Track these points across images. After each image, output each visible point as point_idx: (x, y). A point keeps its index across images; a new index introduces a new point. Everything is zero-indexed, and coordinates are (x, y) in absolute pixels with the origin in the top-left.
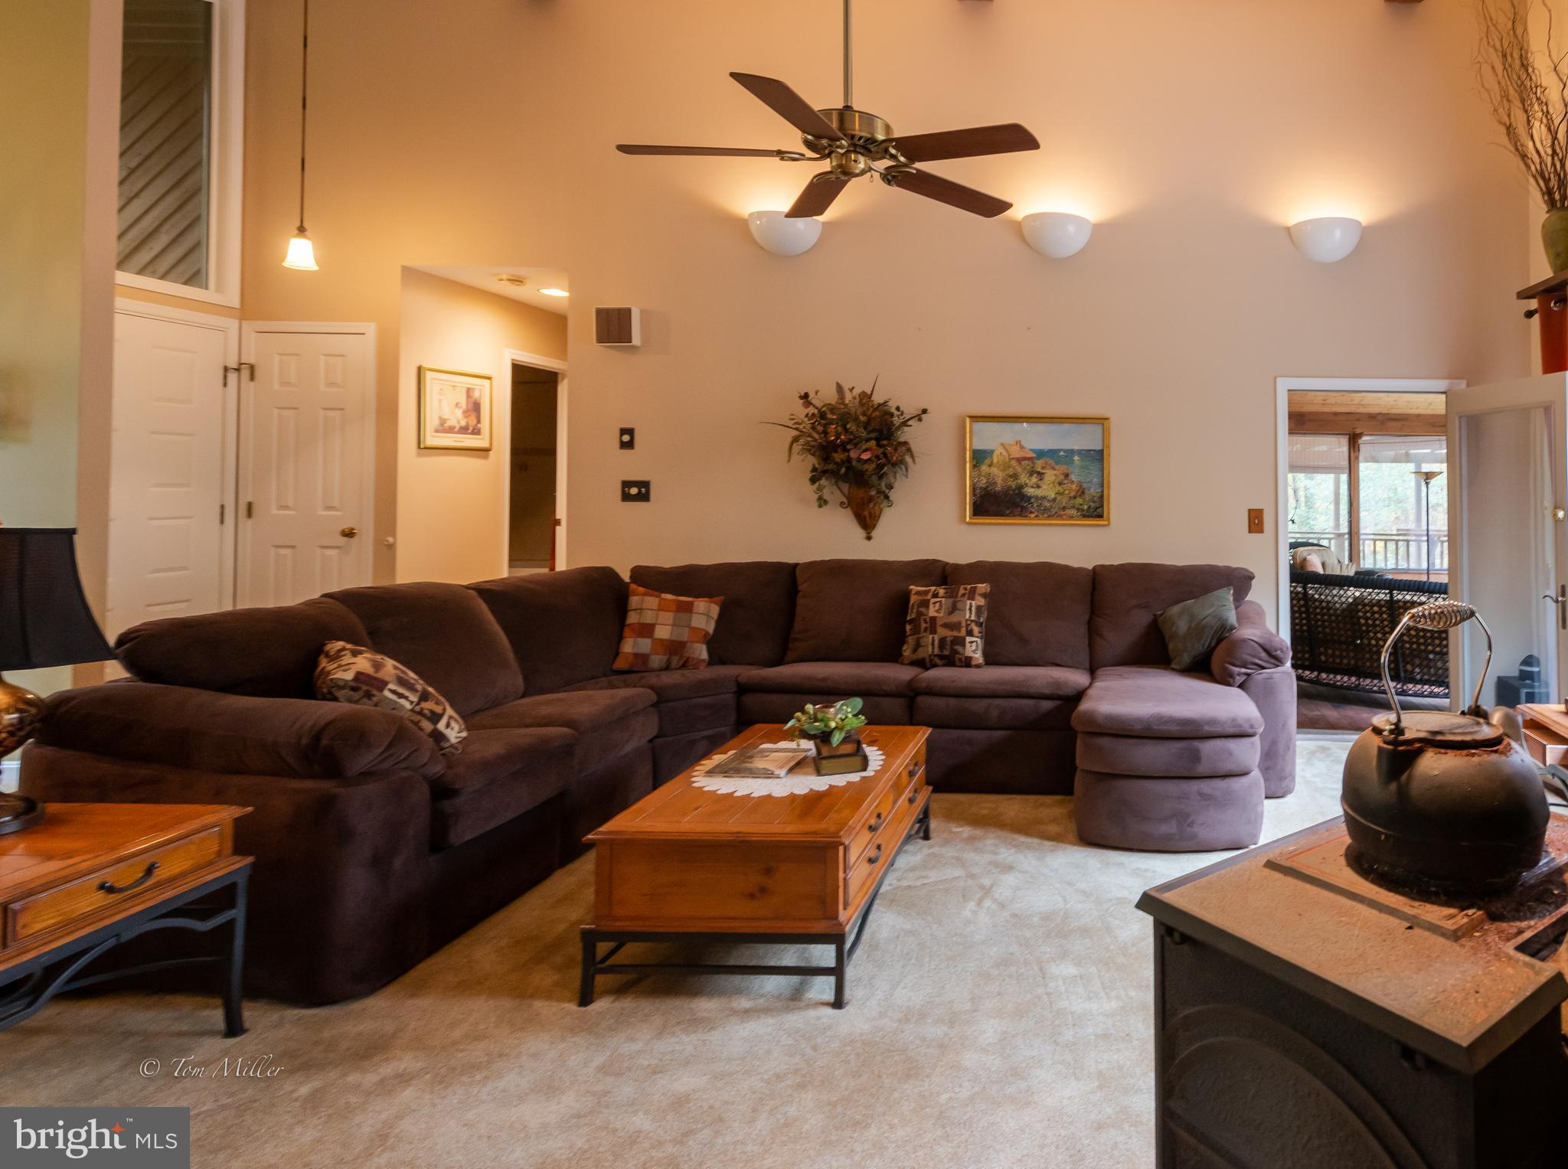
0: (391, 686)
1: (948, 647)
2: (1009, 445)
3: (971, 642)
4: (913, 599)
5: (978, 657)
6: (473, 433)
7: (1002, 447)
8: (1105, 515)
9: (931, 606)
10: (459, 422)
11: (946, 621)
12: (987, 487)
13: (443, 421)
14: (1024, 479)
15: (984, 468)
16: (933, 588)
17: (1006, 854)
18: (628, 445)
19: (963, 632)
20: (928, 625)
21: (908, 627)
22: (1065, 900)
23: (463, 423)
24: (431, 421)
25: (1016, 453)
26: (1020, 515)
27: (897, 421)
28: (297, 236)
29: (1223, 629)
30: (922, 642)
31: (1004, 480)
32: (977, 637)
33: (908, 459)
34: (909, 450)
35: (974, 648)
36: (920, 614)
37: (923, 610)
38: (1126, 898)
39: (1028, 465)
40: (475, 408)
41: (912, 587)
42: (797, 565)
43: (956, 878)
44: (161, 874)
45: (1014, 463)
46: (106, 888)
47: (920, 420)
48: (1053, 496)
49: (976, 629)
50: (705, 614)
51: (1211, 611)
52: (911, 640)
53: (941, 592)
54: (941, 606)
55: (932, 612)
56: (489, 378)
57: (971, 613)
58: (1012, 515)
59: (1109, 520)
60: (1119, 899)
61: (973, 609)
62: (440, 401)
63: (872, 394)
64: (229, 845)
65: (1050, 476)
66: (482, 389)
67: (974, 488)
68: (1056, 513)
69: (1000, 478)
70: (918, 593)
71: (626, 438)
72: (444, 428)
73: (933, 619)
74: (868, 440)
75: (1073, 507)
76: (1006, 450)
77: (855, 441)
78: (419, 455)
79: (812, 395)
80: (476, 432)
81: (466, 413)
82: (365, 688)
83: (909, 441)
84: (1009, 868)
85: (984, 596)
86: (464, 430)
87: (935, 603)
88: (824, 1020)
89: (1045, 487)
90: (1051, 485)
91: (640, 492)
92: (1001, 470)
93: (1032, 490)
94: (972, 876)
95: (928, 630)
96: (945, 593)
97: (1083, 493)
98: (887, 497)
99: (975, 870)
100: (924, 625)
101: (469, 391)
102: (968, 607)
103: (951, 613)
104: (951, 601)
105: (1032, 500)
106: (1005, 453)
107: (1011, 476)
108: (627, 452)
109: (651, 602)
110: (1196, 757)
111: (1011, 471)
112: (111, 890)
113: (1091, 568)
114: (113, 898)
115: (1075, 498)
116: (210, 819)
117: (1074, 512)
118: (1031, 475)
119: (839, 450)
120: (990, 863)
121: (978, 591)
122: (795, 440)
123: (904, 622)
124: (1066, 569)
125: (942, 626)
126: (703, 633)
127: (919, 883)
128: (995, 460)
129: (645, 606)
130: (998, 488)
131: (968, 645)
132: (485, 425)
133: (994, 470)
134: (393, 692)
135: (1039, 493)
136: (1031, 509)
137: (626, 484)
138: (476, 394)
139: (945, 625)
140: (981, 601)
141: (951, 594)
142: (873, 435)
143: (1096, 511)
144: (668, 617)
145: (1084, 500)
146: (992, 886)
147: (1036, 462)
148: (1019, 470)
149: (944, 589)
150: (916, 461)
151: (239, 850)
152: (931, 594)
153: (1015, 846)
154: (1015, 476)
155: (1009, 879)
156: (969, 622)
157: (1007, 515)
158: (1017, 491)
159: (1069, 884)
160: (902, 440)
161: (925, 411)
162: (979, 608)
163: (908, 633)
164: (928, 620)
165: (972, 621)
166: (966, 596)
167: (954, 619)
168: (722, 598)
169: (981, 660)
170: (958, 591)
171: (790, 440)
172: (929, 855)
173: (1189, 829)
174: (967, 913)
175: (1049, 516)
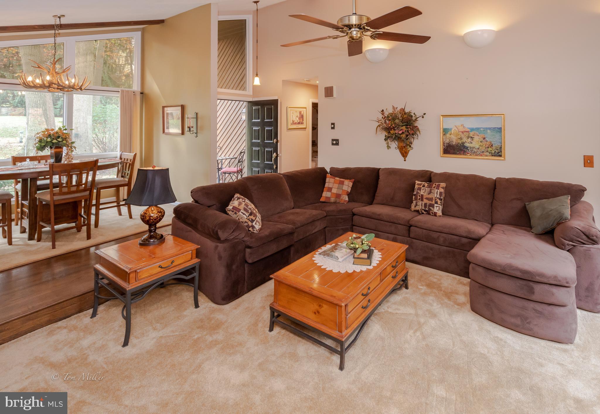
0: (242, 211)
1: (428, 207)
2: (458, 126)
3: (437, 207)
4: (416, 186)
5: (440, 213)
6: (301, 124)
7: (455, 127)
8: (503, 155)
9: (422, 190)
10: (298, 121)
11: (427, 197)
12: (449, 143)
13: (293, 121)
14: (464, 140)
15: (448, 135)
16: (423, 183)
17: (436, 307)
18: (333, 128)
19: (433, 202)
20: (420, 197)
21: (414, 197)
22: (454, 344)
23: (299, 121)
24: (290, 122)
25: (461, 129)
26: (463, 154)
27: (414, 118)
28: (256, 77)
29: (561, 218)
30: (418, 204)
31: (457, 140)
32: (440, 205)
33: (418, 133)
34: (418, 129)
35: (438, 209)
36: (417, 193)
37: (419, 191)
38: (484, 355)
39: (467, 134)
40: (302, 117)
41: (416, 181)
42: (380, 169)
43: (410, 314)
44: (175, 264)
45: (460, 133)
46: (160, 267)
47: (423, 117)
48: (478, 147)
49: (439, 201)
50: (348, 185)
51: (555, 207)
52: (414, 202)
53: (426, 185)
54: (425, 191)
55: (422, 192)
56: (306, 108)
57: (437, 195)
58: (460, 154)
59: (504, 158)
60: (481, 354)
61: (438, 193)
62: (292, 116)
63: (404, 109)
64: (194, 255)
65: (476, 138)
66: (304, 111)
67: (444, 143)
68: (479, 154)
69: (455, 139)
70: (418, 184)
71: (333, 126)
72: (294, 123)
73: (422, 196)
74: (402, 126)
75: (488, 151)
76: (457, 128)
77: (398, 126)
78: (287, 131)
79: (385, 110)
80: (302, 123)
81: (299, 118)
82: (235, 211)
83: (418, 126)
84: (434, 315)
85: (443, 188)
86: (299, 123)
87: (423, 189)
88: (333, 374)
89: (474, 143)
90: (477, 142)
91: (336, 142)
92: (455, 136)
93: (469, 144)
94: (417, 315)
95: (420, 200)
96: (427, 186)
97: (492, 146)
98: (410, 146)
99: (420, 312)
100: (419, 197)
101: (300, 112)
102: (436, 192)
103: (429, 194)
104: (429, 189)
105: (469, 148)
106: (456, 129)
107: (459, 139)
108: (333, 130)
109: (332, 180)
110: (531, 291)
111: (459, 137)
112: (161, 267)
113: (494, 179)
114: (162, 269)
115: (488, 148)
116: (189, 248)
117: (488, 154)
118: (468, 138)
119: (392, 130)
120: (427, 310)
121: (441, 186)
122: (379, 126)
123: (413, 195)
124: (482, 178)
125: (425, 198)
126: (346, 192)
127: (395, 312)
128: (453, 132)
129: (330, 182)
130: (454, 143)
131: (435, 207)
132: (305, 122)
133: (452, 136)
134: (242, 213)
135: (471, 145)
136: (468, 152)
137: (333, 140)
138: (302, 113)
139: (427, 199)
140: (442, 190)
141: (430, 186)
142: (405, 124)
143: (498, 153)
144: (336, 186)
145: (492, 149)
146: (424, 324)
147: (469, 133)
148: (463, 136)
149: (428, 184)
150: (421, 133)
151: (197, 257)
152: (422, 185)
153: (442, 304)
154: (461, 139)
155: (433, 322)
156: (436, 198)
157: (458, 154)
158: (462, 145)
159: (459, 335)
160: (416, 125)
161: (425, 114)
162: (441, 193)
163: (413, 199)
164: (420, 195)
165: (437, 198)
166: (435, 188)
167: (430, 196)
168: (353, 180)
169: (441, 214)
170: (433, 185)
171: (377, 125)
172: (404, 298)
173: (527, 325)
174: (408, 336)
175: (476, 155)
